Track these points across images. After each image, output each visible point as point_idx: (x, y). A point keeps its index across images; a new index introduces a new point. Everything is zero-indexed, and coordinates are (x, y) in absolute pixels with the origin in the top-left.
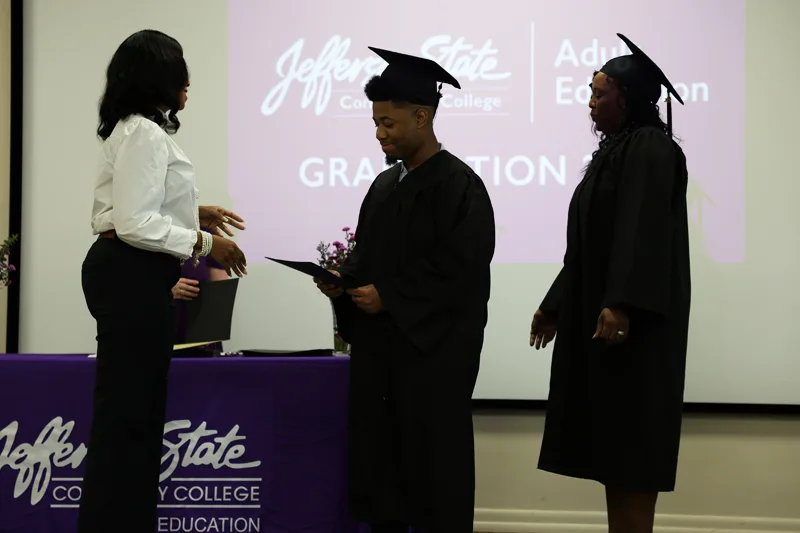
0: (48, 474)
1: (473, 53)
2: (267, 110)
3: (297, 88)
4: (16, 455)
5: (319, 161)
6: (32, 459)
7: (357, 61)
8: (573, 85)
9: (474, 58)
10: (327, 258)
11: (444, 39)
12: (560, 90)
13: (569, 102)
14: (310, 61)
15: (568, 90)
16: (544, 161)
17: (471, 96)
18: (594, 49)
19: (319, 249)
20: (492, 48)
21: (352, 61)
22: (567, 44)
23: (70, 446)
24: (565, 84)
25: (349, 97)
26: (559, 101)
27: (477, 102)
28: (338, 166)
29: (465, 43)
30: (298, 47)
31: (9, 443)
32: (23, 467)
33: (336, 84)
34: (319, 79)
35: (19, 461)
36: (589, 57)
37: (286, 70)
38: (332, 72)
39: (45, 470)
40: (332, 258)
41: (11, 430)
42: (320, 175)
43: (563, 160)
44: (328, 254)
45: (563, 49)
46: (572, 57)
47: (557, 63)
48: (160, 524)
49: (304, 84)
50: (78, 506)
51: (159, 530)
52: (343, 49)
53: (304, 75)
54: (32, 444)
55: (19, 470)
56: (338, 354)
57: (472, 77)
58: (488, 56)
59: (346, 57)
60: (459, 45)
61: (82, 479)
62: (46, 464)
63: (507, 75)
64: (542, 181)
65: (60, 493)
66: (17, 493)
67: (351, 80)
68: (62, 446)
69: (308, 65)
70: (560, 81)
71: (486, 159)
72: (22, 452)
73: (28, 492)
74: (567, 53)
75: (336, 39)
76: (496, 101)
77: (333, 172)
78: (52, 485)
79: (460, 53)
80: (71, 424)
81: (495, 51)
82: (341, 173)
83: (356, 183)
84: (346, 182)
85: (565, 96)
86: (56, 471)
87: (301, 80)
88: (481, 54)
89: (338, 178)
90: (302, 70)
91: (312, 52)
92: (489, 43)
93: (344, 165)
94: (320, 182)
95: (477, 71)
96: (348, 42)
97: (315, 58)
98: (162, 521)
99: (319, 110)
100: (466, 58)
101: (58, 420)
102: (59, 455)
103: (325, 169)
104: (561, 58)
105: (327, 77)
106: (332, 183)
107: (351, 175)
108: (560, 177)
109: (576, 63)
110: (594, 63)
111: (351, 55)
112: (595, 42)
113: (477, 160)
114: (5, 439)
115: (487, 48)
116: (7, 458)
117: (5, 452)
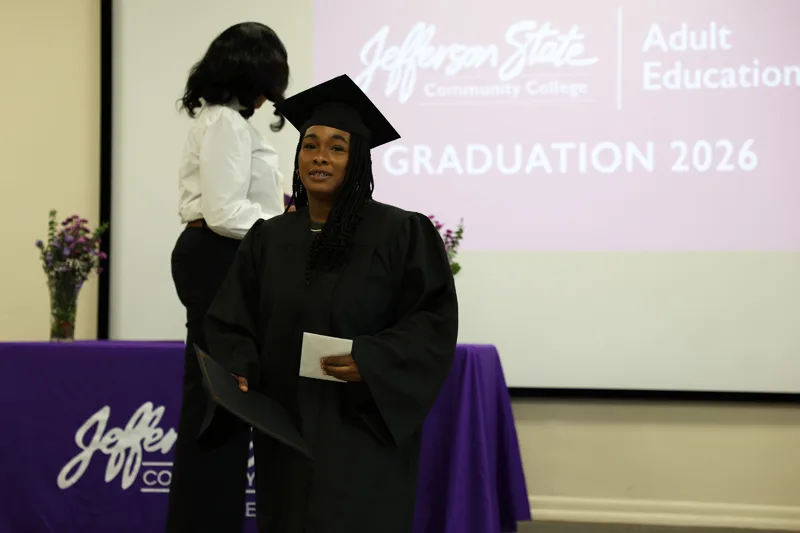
0: (139, 459)
1: (559, 38)
3: (381, 76)
4: (108, 439)
5: (404, 149)
6: (123, 443)
7: (442, 48)
8: (662, 71)
9: (560, 43)
11: (530, 25)
12: (648, 75)
13: (657, 87)
14: (393, 49)
15: (656, 75)
16: (632, 149)
17: (557, 83)
18: (683, 33)
20: (578, 33)
21: (436, 48)
22: (655, 28)
23: (160, 431)
24: (653, 70)
25: (432, 85)
26: (647, 86)
27: (563, 88)
28: (423, 154)
29: (551, 28)
30: (382, 34)
31: (101, 428)
32: (114, 452)
33: (420, 72)
34: (404, 67)
35: (111, 446)
36: (678, 41)
37: (370, 56)
38: (416, 59)
39: (136, 455)
41: (102, 415)
42: (404, 163)
43: (650, 146)
45: (651, 35)
46: (661, 41)
47: (646, 47)
48: (248, 509)
49: (388, 72)
50: (167, 491)
51: (248, 515)
52: (428, 36)
53: (390, 62)
55: (109, 456)
57: (558, 63)
58: (573, 42)
59: (431, 43)
60: (546, 30)
61: (171, 464)
62: (137, 449)
63: (593, 61)
64: (629, 167)
65: (151, 478)
66: (109, 476)
67: (437, 65)
68: (152, 431)
69: (393, 53)
70: (647, 65)
71: (572, 145)
72: (113, 436)
73: (119, 477)
74: (655, 37)
75: (420, 26)
76: (583, 88)
77: (417, 160)
78: (143, 469)
79: (545, 40)
80: (161, 410)
81: (581, 37)
82: (426, 161)
83: (440, 170)
84: (430, 170)
85: (653, 81)
86: (147, 456)
87: (385, 67)
88: (567, 39)
89: (422, 168)
90: (387, 57)
91: (397, 38)
92: (575, 29)
93: (428, 152)
94: (405, 169)
95: (564, 56)
96: (432, 30)
97: (400, 43)
98: (251, 506)
99: (404, 98)
100: (552, 44)
101: (148, 406)
102: (149, 440)
103: (410, 156)
104: (648, 43)
105: (411, 65)
106: (417, 171)
107: (435, 162)
108: (648, 164)
109: (665, 48)
110: (683, 47)
111: (435, 42)
112: (684, 26)
113: (563, 147)
114: (96, 425)
115: (574, 33)
116: (99, 443)
117: (97, 437)
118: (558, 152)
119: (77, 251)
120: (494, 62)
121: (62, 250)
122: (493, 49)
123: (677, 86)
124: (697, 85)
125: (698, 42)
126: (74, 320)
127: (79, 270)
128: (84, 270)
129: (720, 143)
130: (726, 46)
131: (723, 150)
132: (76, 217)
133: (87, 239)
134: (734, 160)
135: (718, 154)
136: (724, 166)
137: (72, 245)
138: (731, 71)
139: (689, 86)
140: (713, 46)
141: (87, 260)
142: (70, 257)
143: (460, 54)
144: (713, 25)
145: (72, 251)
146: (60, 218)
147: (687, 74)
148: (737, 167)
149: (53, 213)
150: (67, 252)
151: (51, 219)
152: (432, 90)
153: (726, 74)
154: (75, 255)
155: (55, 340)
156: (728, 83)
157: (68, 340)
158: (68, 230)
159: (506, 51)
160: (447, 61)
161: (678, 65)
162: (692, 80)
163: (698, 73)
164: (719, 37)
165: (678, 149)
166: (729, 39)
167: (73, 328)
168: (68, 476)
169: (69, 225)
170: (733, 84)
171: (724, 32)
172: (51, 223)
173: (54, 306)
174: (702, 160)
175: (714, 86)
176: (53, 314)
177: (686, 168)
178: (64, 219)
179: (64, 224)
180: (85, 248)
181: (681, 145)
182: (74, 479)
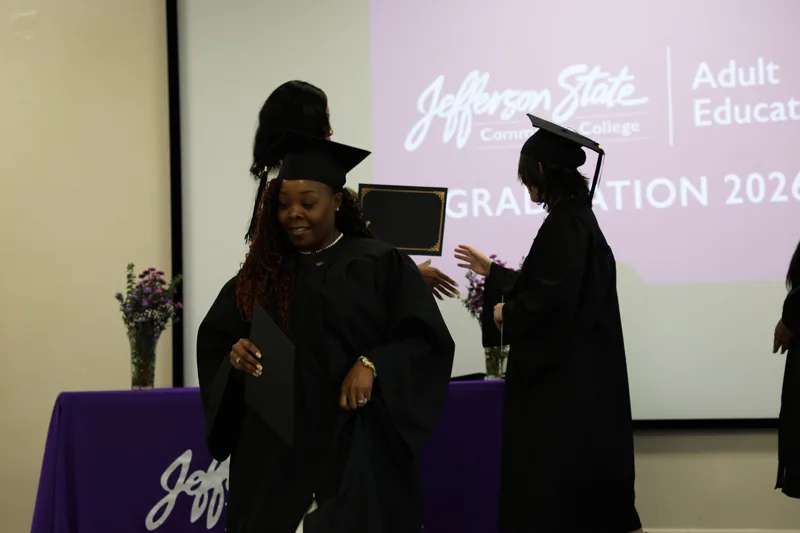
0: (222, 500)
1: (610, 80)
2: (410, 146)
3: (438, 124)
4: (191, 482)
5: (463, 192)
6: (206, 484)
7: (496, 94)
8: (712, 107)
9: (611, 85)
10: (475, 285)
11: (582, 68)
12: (698, 113)
13: (708, 123)
14: (449, 97)
15: (708, 112)
16: (685, 183)
17: (609, 123)
18: (732, 69)
19: (467, 277)
20: (629, 74)
21: (491, 95)
22: (704, 67)
24: (703, 107)
25: (488, 130)
26: (698, 123)
27: (615, 128)
28: (481, 197)
29: (603, 70)
30: (438, 84)
31: (184, 471)
32: (198, 493)
33: (475, 118)
34: (460, 113)
35: (194, 488)
36: (727, 78)
37: (427, 105)
38: (472, 106)
39: (219, 496)
40: (480, 285)
41: (186, 459)
42: (463, 206)
43: (704, 181)
44: (477, 281)
45: (700, 73)
46: (710, 79)
47: (695, 86)
49: (444, 120)
52: (481, 84)
53: (446, 110)
54: (206, 470)
55: (194, 496)
56: (490, 378)
57: (610, 104)
58: (624, 83)
59: (485, 90)
60: (597, 72)
62: (219, 490)
63: (644, 100)
64: (684, 203)
66: (194, 518)
67: (491, 112)
69: (448, 101)
70: (698, 103)
71: (627, 183)
72: (196, 478)
73: (204, 518)
74: (704, 75)
75: (474, 74)
76: (635, 127)
77: (476, 203)
79: (597, 81)
81: (632, 78)
82: (484, 203)
83: (499, 212)
84: (489, 212)
85: (703, 118)
87: (442, 115)
88: (617, 81)
89: (481, 208)
90: (443, 105)
91: (451, 87)
92: (625, 70)
93: (487, 195)
94: (464, 213)
95: (615, 98)
97: (455, 92)
99: (461, 143)
100: (602, 86)
103: (469, 200)
104: (698, 81)
105: (467, 112)
106: (476, 213)
107: (494, 204)
108: (703, 199)
109: (714, 85)
110: (732, 84)
111: (489, 89)
112: (732, 63)
113: (618, 185)
114: (180, 467)
115: (624, 74)
116: (183, 485)
117: (181, 480)
118: (613, 189)
119: (155, 302)
120: (547, 105)
121: (141, 301)
122: (546, 94)
123: (728, 121)
124: (747, 119)
125: (747, 78)
126: (153, 368)
127: (156, 320)
128: (162, 320)
129: (772, 176)
130: (774, 81)
131: (776, 181)
132: (153, 270)
133: (163, 290)
134: (787, 191)
135: (771, 186)
136: (777, 197)
137: (151, 296)
138: (780, 105)
139: (739, 121)
140: (761, 82)
141: (164, 310)
142: (148, 308)
143: (514, 99)
144: (761, 61)
145: (150, 302)
146: (138, 271)
147: (737, 109)
148: (792, 198)
149: (131, 267)
150: (145, 303)
151: (128, 273)
152: (487, 135)
153: (776, 108)
154: (154, 306)
155: (136, 388)
156: (778, 115)
157: (149, 388)
158: (146, 282)
159: (558, 95)
160: (502, 107)
161: (728, 101)
162: (742, 115)
163: (748, 108)
164: (766, 72)
165: (731, 184)
166: (776, 74)
167: (153, 375)
168: (156, 518)
169: (146, 278)
170: (783, 118)
171: (771, 68)
172: (129, 276)
173: (134, 355)
174: (756, 193)
175: (765, 120)
176: (134, 363)
177: (740, 201)
178: (141, 273)
179: (141, 276)
180: (162, 299)
181: (734, 177)
182: (161, 521)
